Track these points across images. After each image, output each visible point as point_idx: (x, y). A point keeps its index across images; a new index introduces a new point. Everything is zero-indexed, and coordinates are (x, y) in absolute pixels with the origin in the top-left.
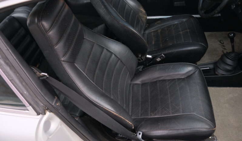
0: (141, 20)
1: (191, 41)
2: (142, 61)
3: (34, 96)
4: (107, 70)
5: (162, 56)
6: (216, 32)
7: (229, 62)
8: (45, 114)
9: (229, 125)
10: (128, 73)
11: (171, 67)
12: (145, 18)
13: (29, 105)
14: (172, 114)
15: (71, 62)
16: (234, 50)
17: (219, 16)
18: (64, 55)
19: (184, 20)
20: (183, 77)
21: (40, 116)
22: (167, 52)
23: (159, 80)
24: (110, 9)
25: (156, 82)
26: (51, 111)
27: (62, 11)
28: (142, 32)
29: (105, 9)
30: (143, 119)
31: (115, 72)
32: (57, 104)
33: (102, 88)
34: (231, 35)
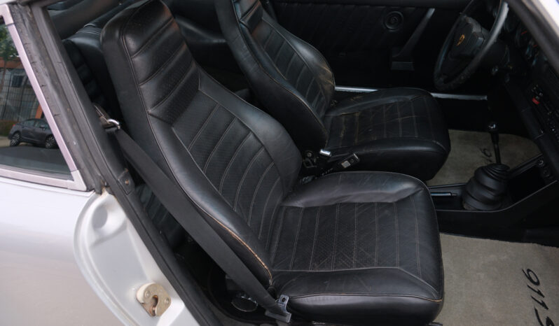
0: (323, 88)
1: (416, 136)
2: (313, 166)
3: (89, 155)
4: (233, 159)
5: (354, 158)
6: (476, 133)
7: (489, 182)
8: (101, 193)
9: (482, 315)
10: (279, 179)
11: (368, 179)
12: (330, 85)
13: (76, 168)
14: (357, 267)
15: (164, 121)
16: (500, 162)
17: (484, 100)
18: (155, 105)
19: (410, 98)
20: (390, 201)
21: (91, 194)
22: (364, 151)
23: (341, 204)
24: (259, 53)
25: (334, 207)
26: (112, 193)
27: (164, 27)
28: (322, 114)
29: (248, 52)
30: (294, 275)
31: (250, 167)
32: (126, 182)
33: (218, 187)
34: (492, 126)
